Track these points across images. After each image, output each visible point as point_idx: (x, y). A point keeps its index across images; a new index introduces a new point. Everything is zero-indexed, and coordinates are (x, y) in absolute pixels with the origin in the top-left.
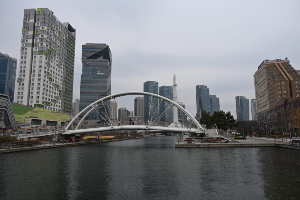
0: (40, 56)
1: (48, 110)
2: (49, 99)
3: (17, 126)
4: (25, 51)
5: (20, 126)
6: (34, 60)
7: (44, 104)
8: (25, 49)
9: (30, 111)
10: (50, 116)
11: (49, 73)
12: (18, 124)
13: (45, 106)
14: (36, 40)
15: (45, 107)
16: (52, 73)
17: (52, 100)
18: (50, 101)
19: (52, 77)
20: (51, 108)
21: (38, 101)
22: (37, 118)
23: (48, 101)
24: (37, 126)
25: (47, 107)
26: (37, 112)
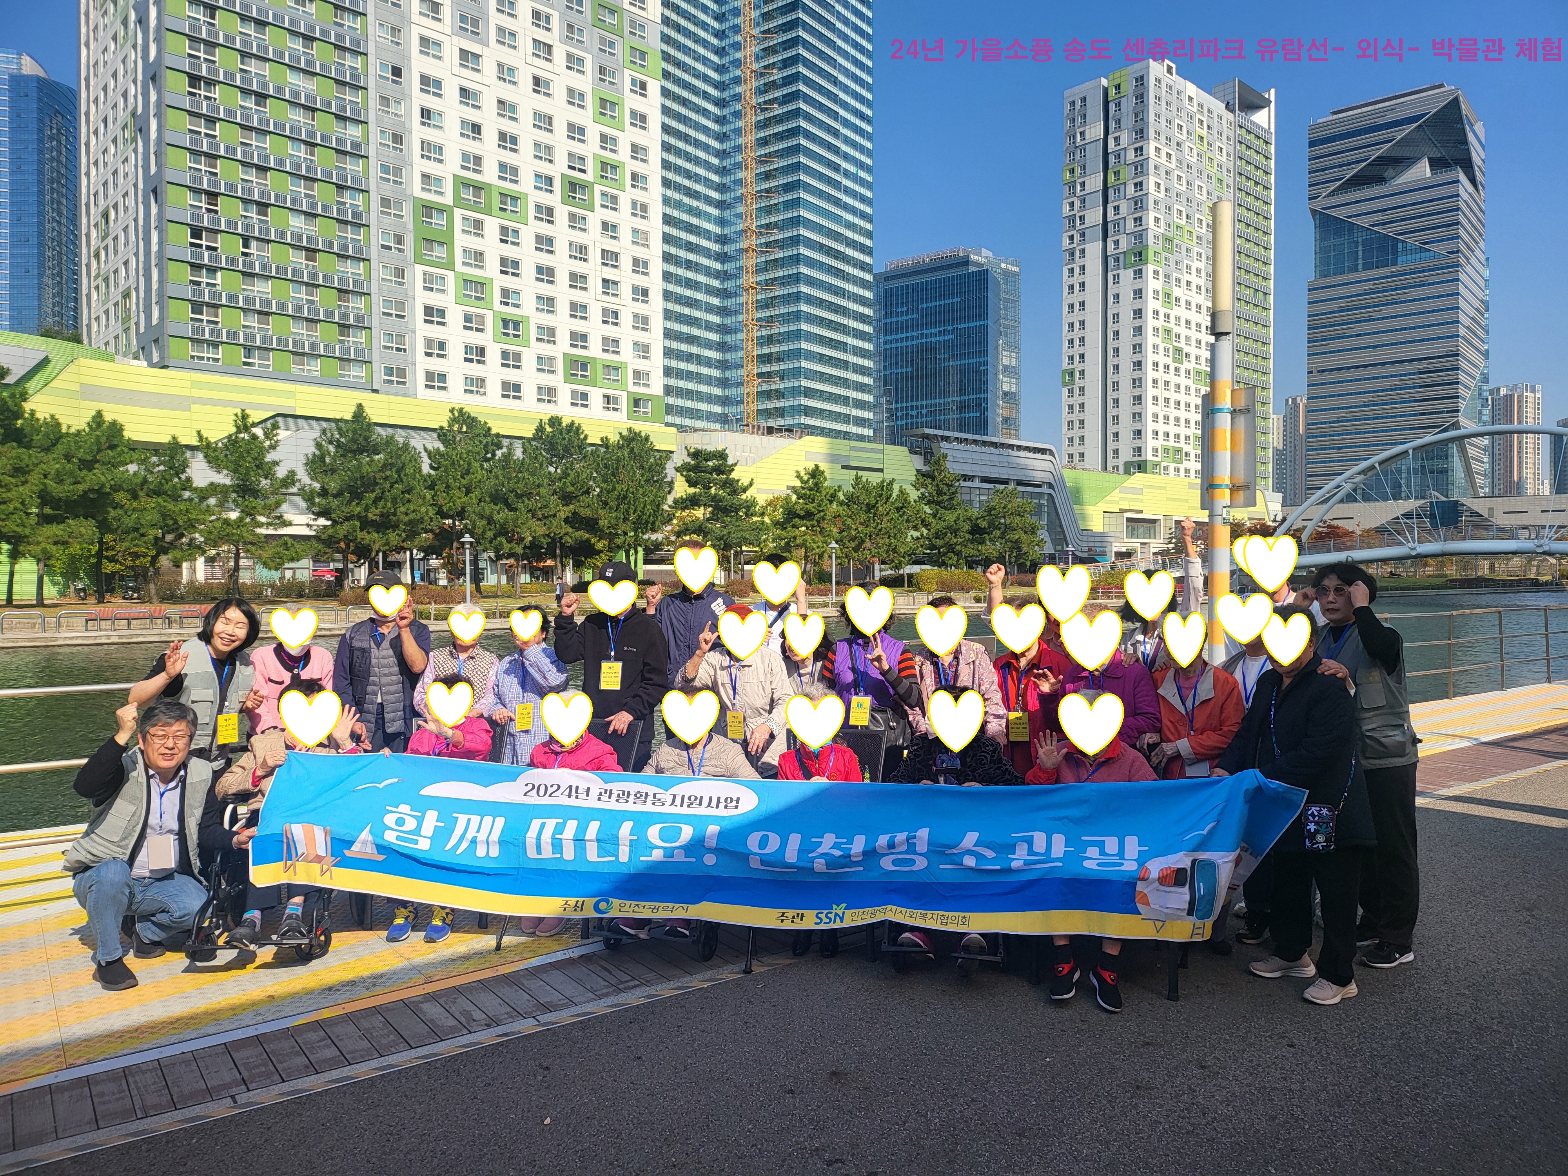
0: (1135, 272)
1: (1177, 478)
2: (1177, 436)
3: (1085, 544)
4: (1080, 262)
5: (1091, 544)
6: (1112, 290)
7: (1158, 459)
8: (1077, 253)
9: (1117, 491)
10: (1186, 501)
11: (1168, 332)
12: (1085, 539)
13: (1163, 464)
14: (1117, 208)
15: (1166, 468)
16: (1182, 330)
17: (1187, 438)
18: (1182, 444)
19: (1182, 344)
20: (1187, 471)
21: (1139, 449)
22: (1141, 512)
23: (1171, 443)
24: (1145, 544)
25: (1172, 466)
26: (1140, 491)
